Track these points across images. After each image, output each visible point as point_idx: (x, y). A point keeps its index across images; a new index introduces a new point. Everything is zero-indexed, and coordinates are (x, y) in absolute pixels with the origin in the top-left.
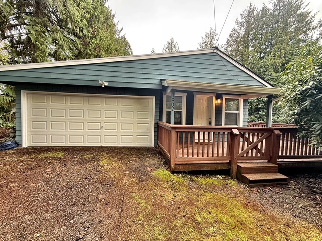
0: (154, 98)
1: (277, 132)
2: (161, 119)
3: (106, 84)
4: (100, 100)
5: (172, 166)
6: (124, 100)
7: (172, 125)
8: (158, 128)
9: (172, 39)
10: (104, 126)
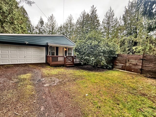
0: (45, 48)
1: (74, 57)
2: (47, 54)
3: (28, 43)
4: (24, 47)
5: (51, 65)
6: (34, 48)
7: (51, 56)
8: (47, 57)
9: (52, 15)
10: (26, 56)
